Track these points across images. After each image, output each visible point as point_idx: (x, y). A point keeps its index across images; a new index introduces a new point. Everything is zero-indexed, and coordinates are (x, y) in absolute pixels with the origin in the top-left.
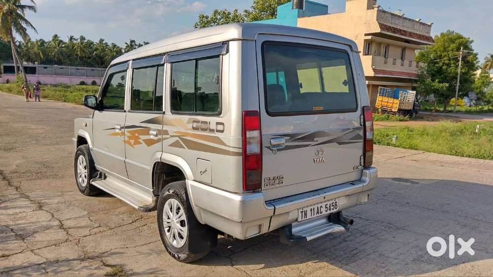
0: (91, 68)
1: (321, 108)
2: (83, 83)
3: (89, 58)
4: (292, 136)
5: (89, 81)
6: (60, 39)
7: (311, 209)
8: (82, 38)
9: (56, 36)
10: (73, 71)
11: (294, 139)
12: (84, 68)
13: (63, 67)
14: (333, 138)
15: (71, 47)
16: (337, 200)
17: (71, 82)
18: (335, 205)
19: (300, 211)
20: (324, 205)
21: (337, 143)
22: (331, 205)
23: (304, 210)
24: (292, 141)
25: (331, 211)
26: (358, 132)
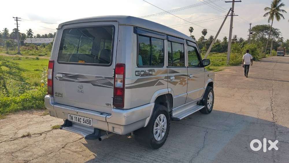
1: (84, 62)
4: (66, 75)
7: (75, 117)
14: (88, 80)
16: (91, 120)
18: (90, 122)
19: (69, 115)
20: (82, 118)
21: (92, 84)
22: (87, 121)
23: (71, 115)
24: (66, 77)
25: (87, 124)
26: (109, 80)
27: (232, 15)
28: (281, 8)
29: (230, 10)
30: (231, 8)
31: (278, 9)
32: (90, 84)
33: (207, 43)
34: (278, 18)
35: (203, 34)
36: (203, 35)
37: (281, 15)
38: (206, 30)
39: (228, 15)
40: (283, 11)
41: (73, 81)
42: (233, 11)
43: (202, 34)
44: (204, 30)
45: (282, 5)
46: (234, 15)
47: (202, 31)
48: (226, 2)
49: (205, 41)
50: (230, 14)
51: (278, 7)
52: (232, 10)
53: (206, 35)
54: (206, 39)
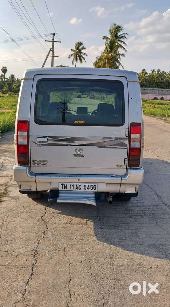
0: (161, 89)
1: (83, 122)
2: (155, 99)
3: (162, 83)
4: (54, 138)
5: (159, 97)
6: (146, 71)
7: (71, 185)
8: (159, 70)
9: (144, 70)
10: (151, 91)
11: (55, 140)
12: (158, 89)
13: (145, 88)
14: (92, 143)
15: (151, 77)
16: (96, 184)
17: (148, 98)
18: (94, 187)
19: (60, 184)
20: (82, 185)
21: (97, 146)
22: (90, 186)
23: (64, 184)
24: (54, 141)
25: (90, 190)
26: (122, 141)
27: (53, 56)
28: (83, 51)
29: (51, 50)
30: (51, 48)
31: (80, 51)
32: (95, 147)
33: (8, 82)
34: (81, 61)
35: (3, 72)
36: (3, 74)
37: (83, 58)
38: (6, 68)
39: (48, 55)
40: (85, 54)
41: (68, 145)
42: (53, 52)
43: (1, 71)
44: (4, 67)
45: (83, 48)
46: (54, 56)
47: (2, 68)
48: (46, 41)
49: (5, 80)
50: (50, 55)
51: (81, 49)
52: (52, 50)
53: (6, 74)
54: (6, 78)
